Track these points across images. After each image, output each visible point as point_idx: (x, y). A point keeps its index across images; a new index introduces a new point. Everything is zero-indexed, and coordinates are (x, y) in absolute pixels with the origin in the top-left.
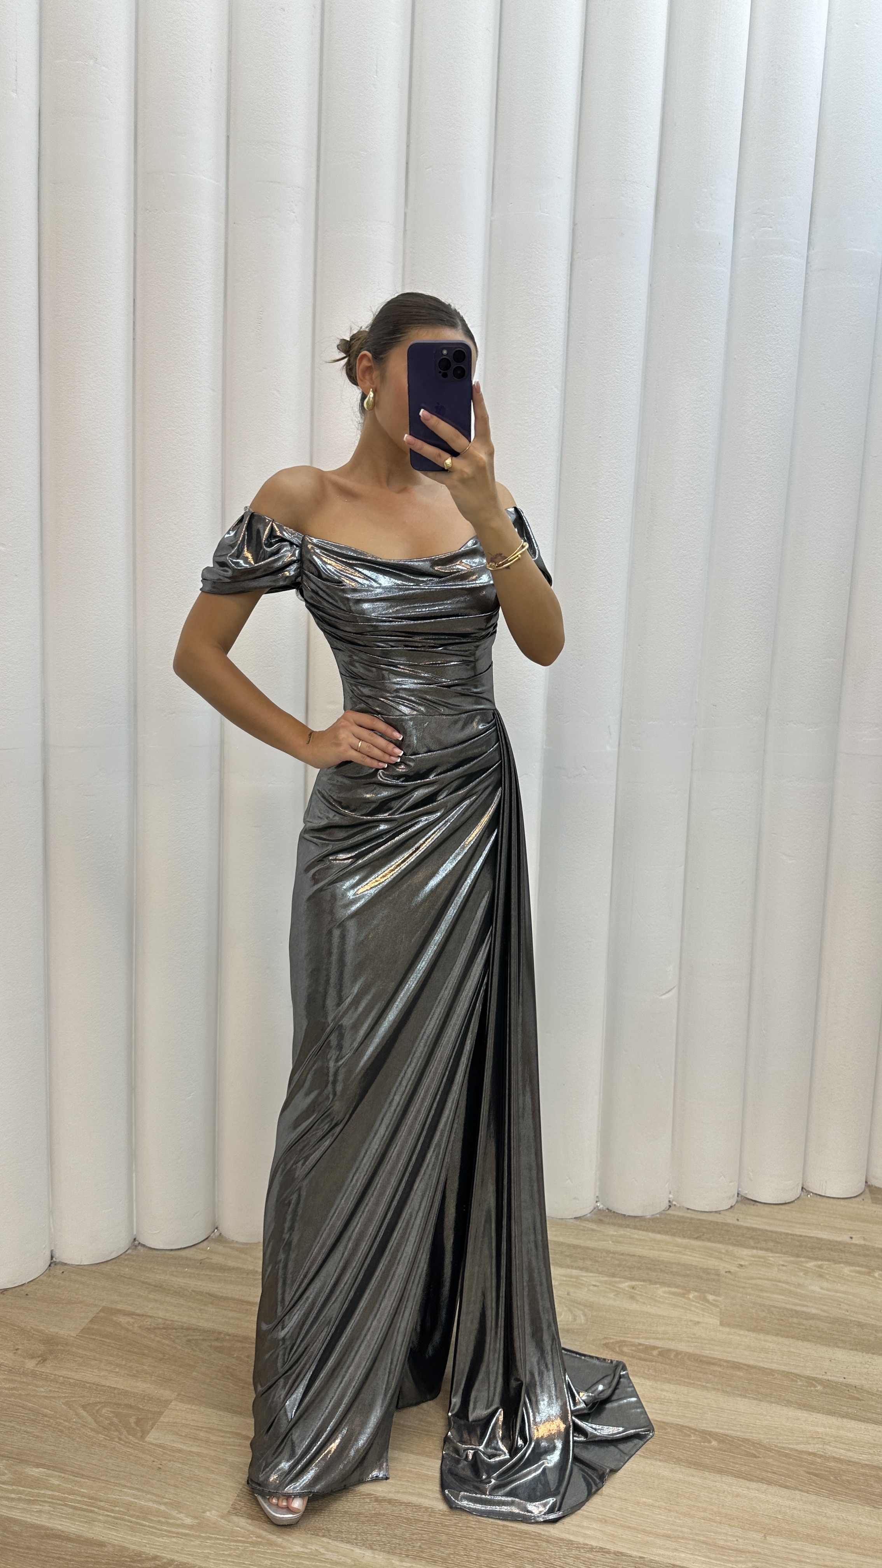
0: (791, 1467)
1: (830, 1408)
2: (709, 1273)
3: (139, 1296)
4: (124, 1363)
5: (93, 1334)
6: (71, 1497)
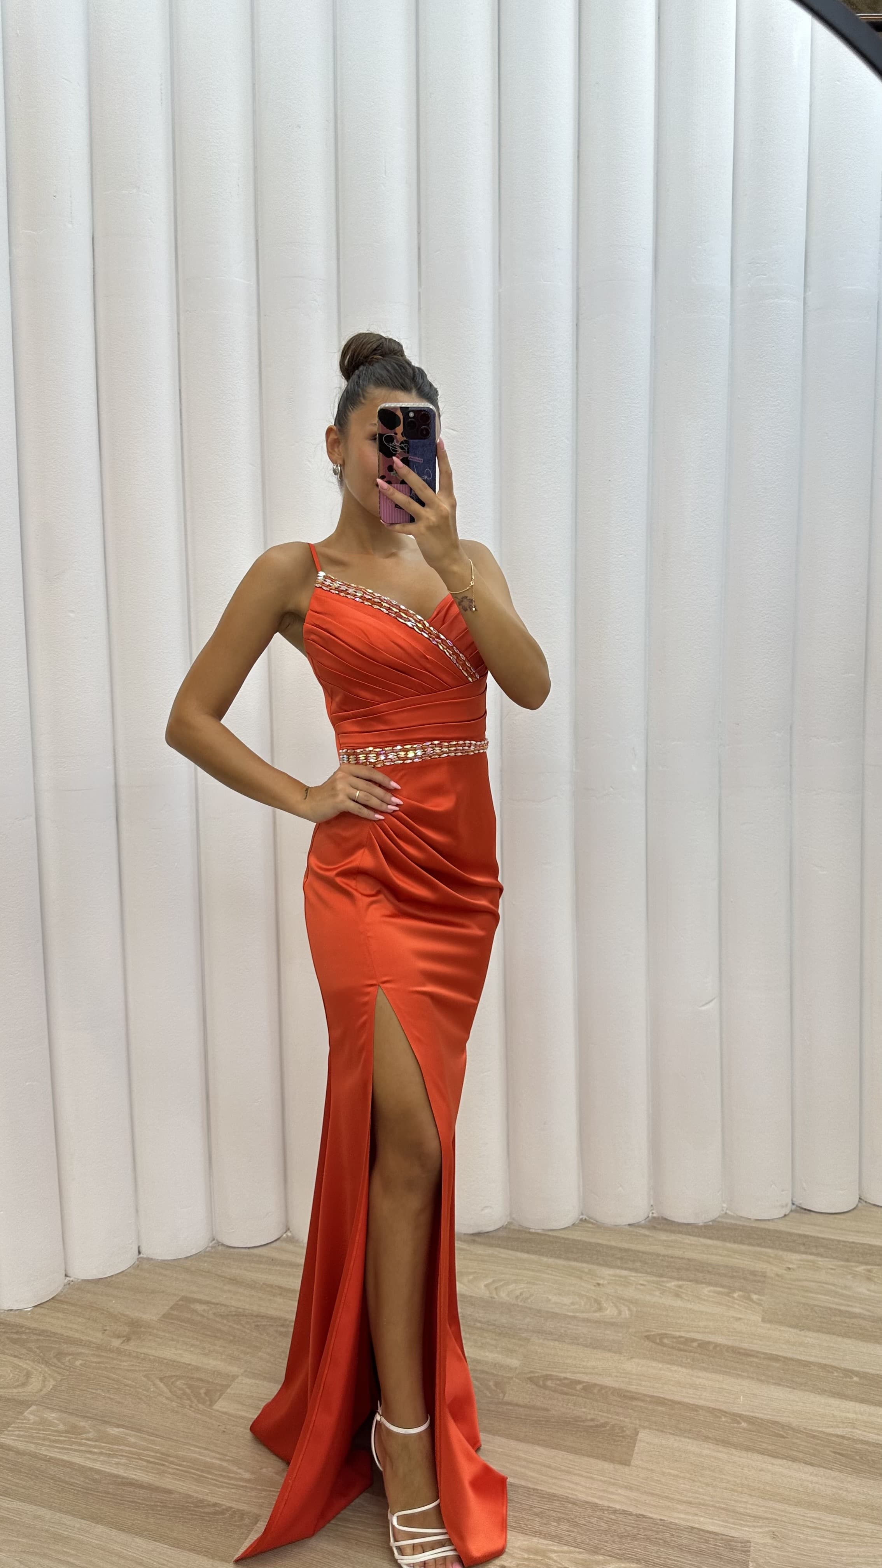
0: (817, 1447)
1: (863, 1396)
2: (755, 1275)
3: (215, 1288)
4: (198, 1343)
5: (172, 1319)
6: (145, 1452)
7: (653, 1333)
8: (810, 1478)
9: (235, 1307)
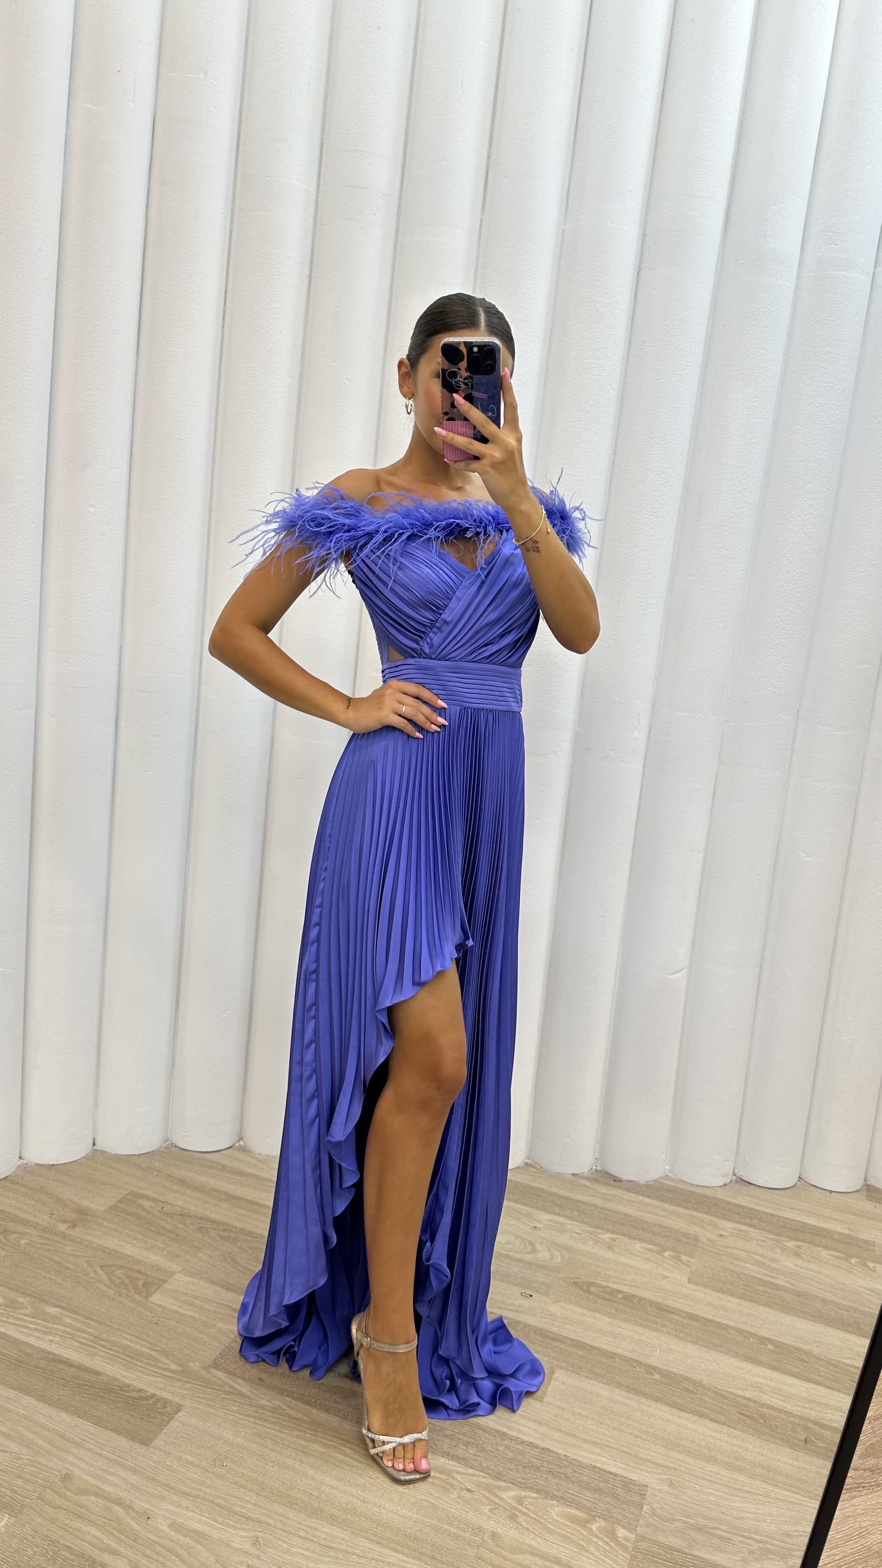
0: (725, 1407)
1: (775, 1364)
2: (688, 1238)
3: (164, 1187)
4: (141, 1237)
5: (119, 1211)
6: (79, 1334)
7: (581, 1281)
8: (713, 1434)
9: (181, 1207)
